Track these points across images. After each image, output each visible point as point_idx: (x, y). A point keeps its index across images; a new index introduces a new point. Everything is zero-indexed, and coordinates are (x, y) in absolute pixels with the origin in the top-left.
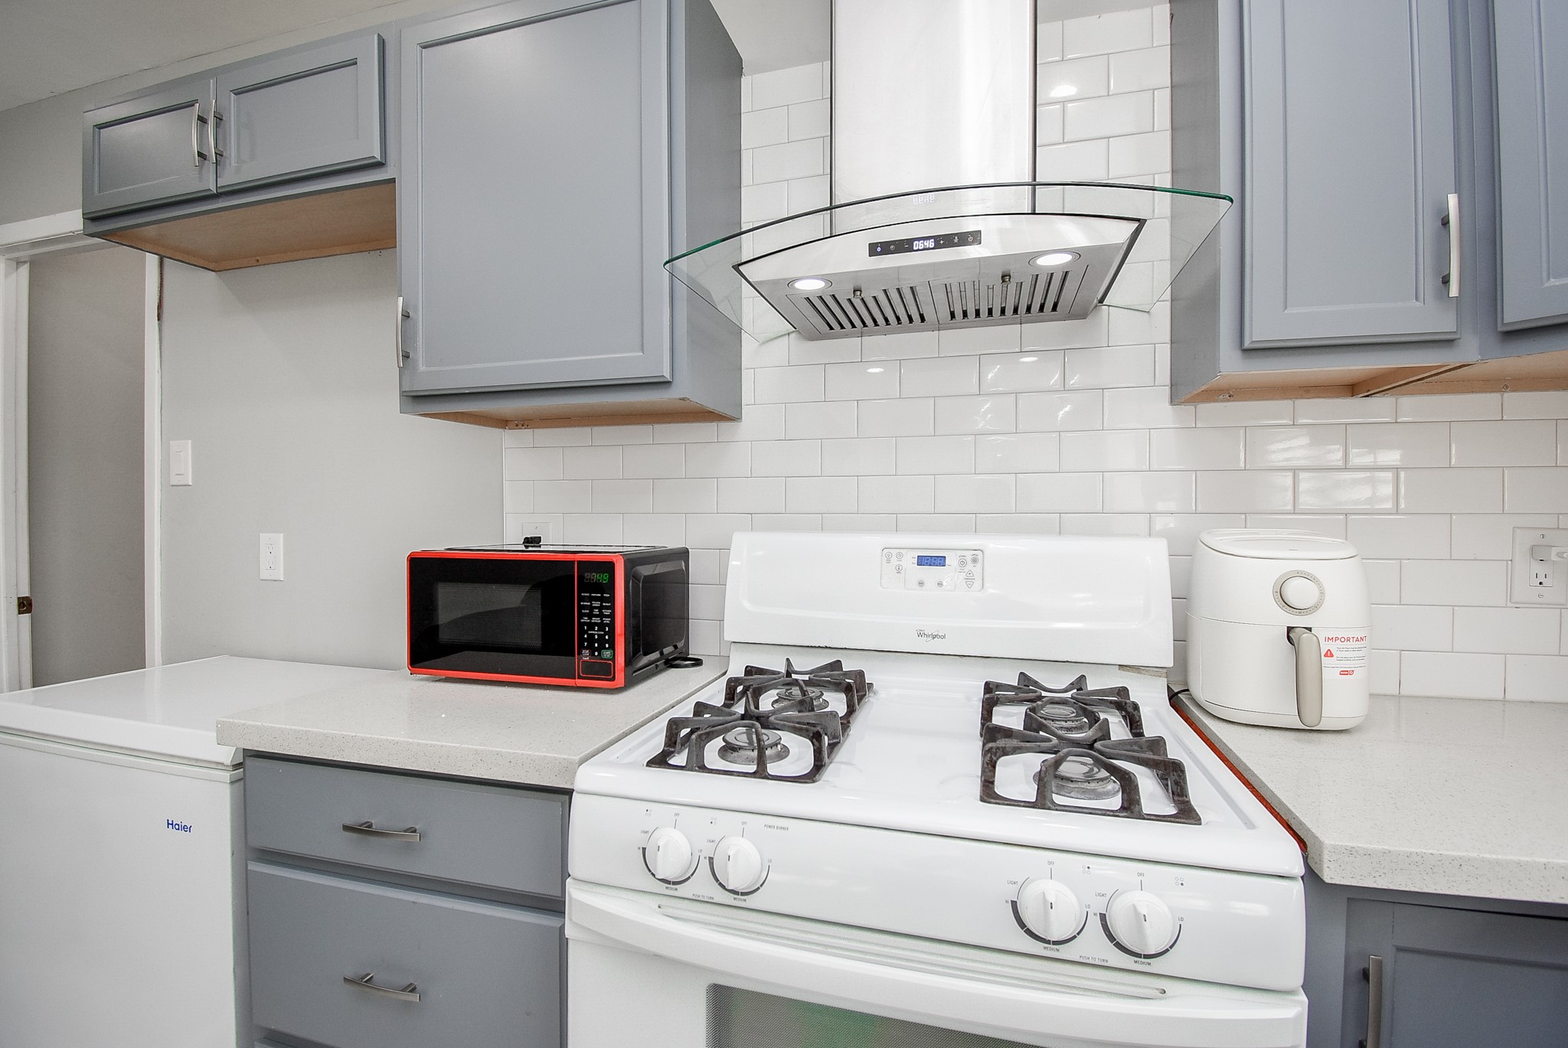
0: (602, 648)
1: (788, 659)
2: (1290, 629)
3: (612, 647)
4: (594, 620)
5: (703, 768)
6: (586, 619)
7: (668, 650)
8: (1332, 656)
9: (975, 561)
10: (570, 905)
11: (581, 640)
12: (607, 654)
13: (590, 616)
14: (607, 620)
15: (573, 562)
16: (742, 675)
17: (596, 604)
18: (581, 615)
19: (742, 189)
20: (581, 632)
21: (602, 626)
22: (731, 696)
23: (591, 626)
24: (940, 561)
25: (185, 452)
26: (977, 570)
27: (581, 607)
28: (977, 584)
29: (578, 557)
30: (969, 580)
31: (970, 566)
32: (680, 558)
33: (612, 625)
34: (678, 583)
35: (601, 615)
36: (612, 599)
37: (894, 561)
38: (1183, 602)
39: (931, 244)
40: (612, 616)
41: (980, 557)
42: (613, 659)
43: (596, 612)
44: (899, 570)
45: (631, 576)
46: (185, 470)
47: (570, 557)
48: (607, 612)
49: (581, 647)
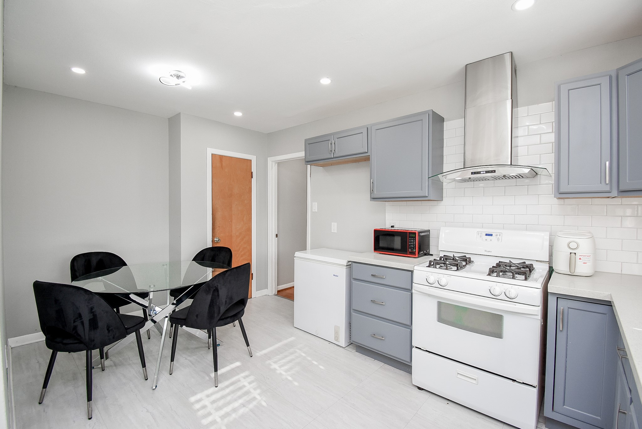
0: (413, 249)
1: (453, 255)
2: (571, 253)
3: (415, 249)
4: (412, 244)
5: (436, 268)
6: (410, 243)
7: (425, 252)
8: (581, 259)
9: (500, 235)
10: (414, 287)
11: (409, 247)
12: (414, 250)
13: (411, 243)
14: (414, 244)
15: (407, 232)
16: (443, 256)
17: (412, 240)
18: (409, 243)
19: (444, 164)
20: (409, 246)
21: (413, 245)
22: (440, 259)
23: (411, 245)
24: (491, 235)
25: (315, 205)
26: (500, 238)
27: (409, 241)
28: (500, 240)
29: (409, 231)
30: (498, 239)
31: (498, 236)
32: (428, 232)
33: (415, 245)
34: (428, 237)
35: (413, 243)
36: (415, 240)
37: (480, 234)
38: (551, 247)
39: (485, 172)
40: (415, 243)
41: (501, 235)
42: (416, 251)
43: (412, 242)
44: (481, 236)
45: (419, 235)
46: (315, 209)
47: (407, 231)
48: (415, 242)
49: (409, 249)
